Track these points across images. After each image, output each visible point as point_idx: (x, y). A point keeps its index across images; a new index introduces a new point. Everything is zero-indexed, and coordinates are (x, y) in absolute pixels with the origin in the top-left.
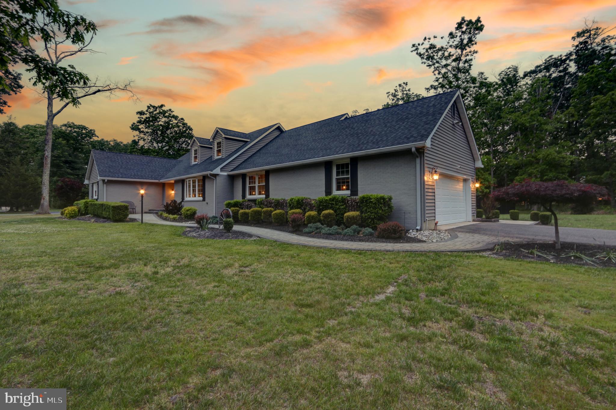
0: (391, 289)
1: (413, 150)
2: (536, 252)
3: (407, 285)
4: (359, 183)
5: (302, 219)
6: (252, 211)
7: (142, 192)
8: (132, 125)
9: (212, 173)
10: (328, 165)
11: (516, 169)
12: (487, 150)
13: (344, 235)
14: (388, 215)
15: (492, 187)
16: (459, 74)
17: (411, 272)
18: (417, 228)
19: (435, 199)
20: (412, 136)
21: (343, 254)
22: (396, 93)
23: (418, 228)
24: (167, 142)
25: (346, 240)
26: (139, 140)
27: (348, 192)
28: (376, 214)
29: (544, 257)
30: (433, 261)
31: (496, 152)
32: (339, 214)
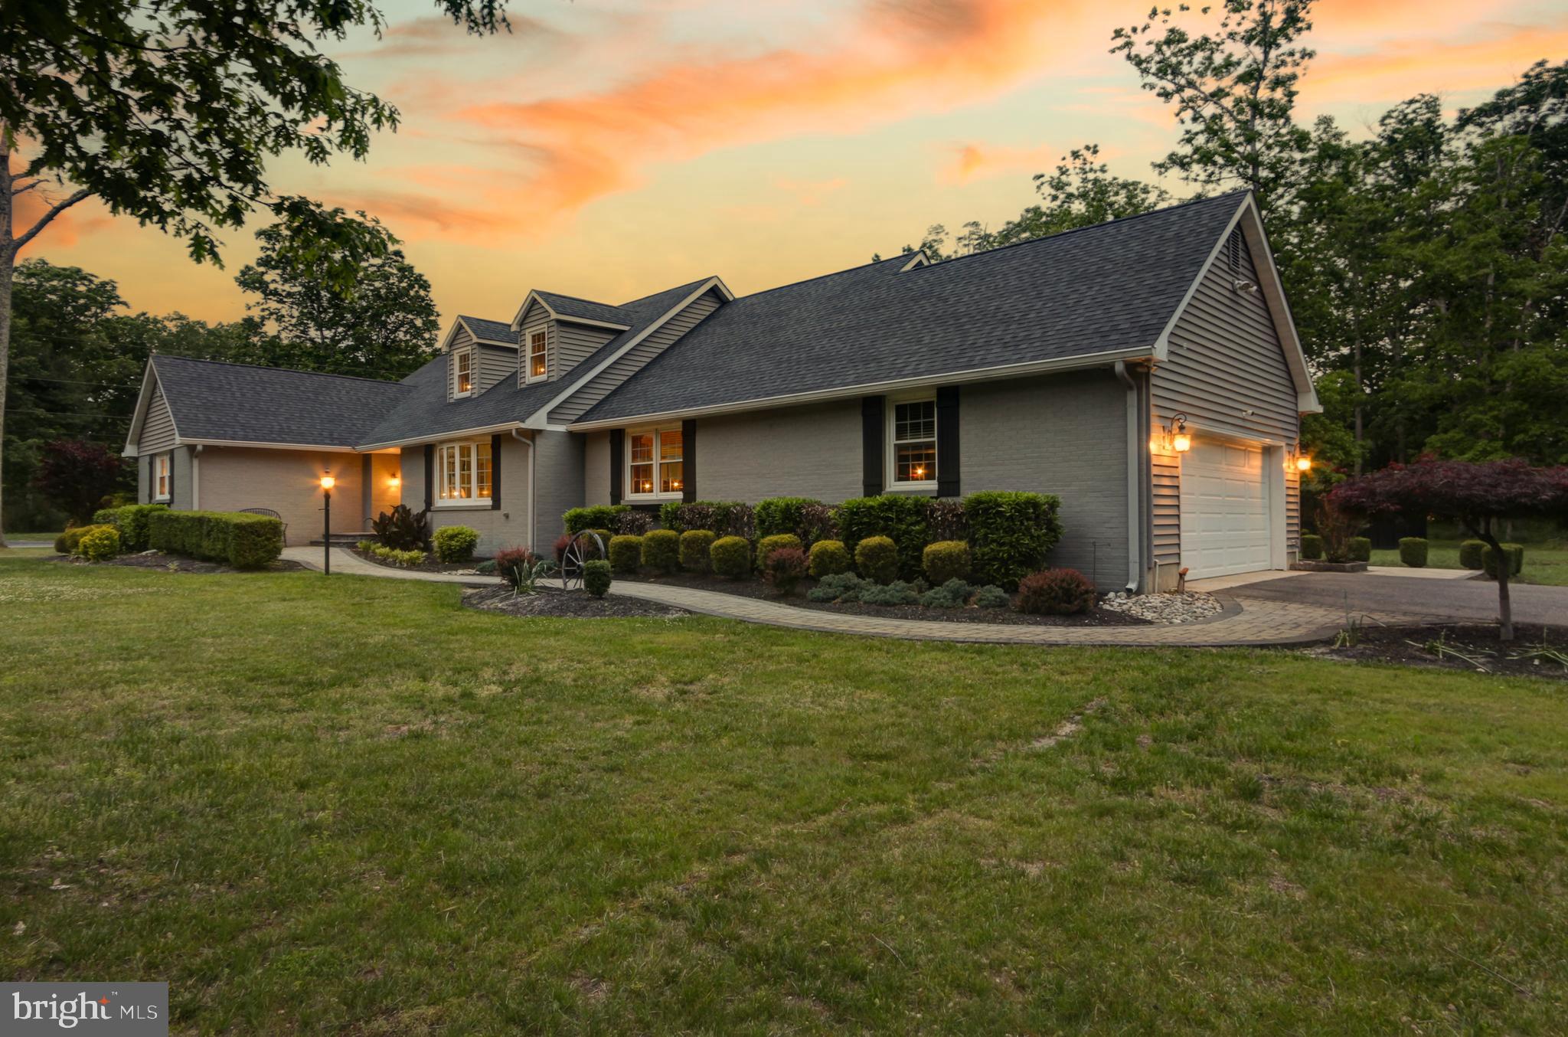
0: (1068, 728)
1: (1119, 367)
2: (1442, 648)
3: (1107, 720)
4: (963, 459)
5: (802, 562)
6: (652, 539)
7: (327, 482)
8: (243, 273)
9: (522, 425)
10: (871, 408)
11: (1433, 409)
12: (1345, 351)
13: (927, 606)
14: (1049, 550)
15: (1357, 468)
16: (1258, 121)
17: (1116, 693)
18: (1129, 586)
19: (1178, 506)
20: (1115, 329)
21: (933, 654)
22: (1064, 178)
23: (1132, 586)
24: (349, 327)
25: (935, 619)
26: (263, 318)
27: (933, 485)
28: (1012, 546)
29: (1464, 661)
30: (1171, 667)
31: (1371, 356)
32: (906, 548)
